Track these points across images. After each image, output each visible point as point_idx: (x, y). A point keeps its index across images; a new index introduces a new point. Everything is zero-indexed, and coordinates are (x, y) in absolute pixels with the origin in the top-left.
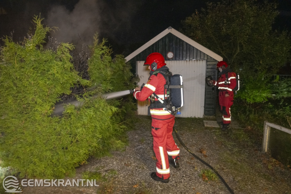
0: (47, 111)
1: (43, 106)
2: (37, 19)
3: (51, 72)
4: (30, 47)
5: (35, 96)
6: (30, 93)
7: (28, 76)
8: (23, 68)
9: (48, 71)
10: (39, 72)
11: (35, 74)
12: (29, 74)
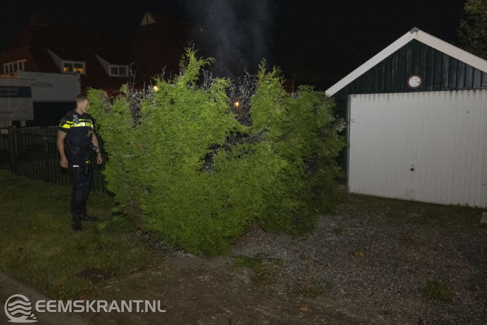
0: (195, 164)
1: (191, 157)
2: (191, 52)
3: (202, 115)
4: (181, 85)
5: (183, 144)
6: (178, 140)
7: (178, 120)
8: (173, 111)
9: (199, 114)
10: (189, 116)
11: (184, 118)
12: (178, 118)
